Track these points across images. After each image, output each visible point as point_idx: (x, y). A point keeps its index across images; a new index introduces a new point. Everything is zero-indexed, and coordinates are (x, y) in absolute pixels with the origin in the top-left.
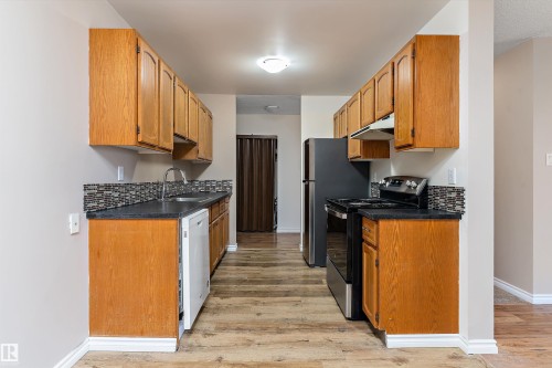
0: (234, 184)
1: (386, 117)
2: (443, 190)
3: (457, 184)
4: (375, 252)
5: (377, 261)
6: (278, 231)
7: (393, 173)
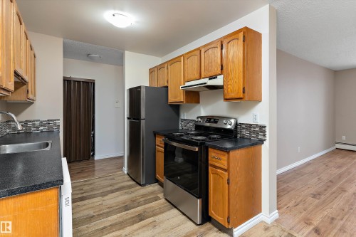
0: (61, 123)
1: (215, 77)
2: (249, 126)
3: (260, 123)
4: (226, 173)
5: (228, 180)
6: (97, 157)
7: (203, 113)
